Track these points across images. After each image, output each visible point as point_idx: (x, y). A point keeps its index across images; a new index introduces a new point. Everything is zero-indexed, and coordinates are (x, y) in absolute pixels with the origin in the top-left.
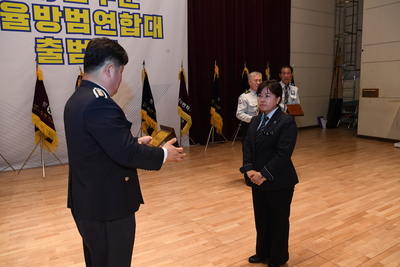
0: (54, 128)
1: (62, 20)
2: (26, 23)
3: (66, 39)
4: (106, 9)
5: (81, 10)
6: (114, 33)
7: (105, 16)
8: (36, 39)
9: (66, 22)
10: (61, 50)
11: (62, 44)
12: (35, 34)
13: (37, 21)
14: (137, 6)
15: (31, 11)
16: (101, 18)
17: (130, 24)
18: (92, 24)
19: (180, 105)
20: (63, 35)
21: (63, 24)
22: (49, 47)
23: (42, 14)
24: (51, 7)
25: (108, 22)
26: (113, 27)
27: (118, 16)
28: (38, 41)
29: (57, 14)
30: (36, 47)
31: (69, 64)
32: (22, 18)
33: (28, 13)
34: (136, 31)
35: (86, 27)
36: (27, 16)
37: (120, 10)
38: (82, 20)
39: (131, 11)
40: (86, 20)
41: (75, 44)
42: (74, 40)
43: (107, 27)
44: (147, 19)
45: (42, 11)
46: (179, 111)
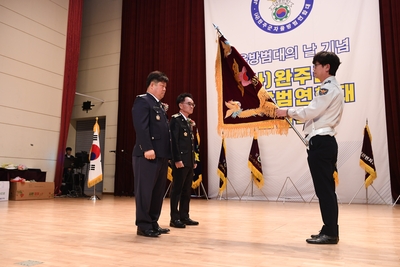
0: (261, 171)
4: (304, 87)
5: (286, 91)
7: (303, 92)
9: (276, 100)
16: (300, 94)
18: (294, 99)
19: (361, 158)
25: (306, 96)
27: (314, 90)
35: (289, 102)
38: (287, 98)
40: (290, 97)
43: (305, 99)
46: (361, 164)
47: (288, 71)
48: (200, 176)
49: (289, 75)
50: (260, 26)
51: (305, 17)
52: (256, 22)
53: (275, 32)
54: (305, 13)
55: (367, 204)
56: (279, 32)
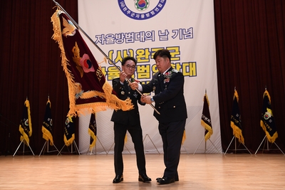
5: (145, 66)
9: (137, 73)
14: (178, 59)
18: (151, 72)
19: (202, 119)
35: (148, 74)
39: (175, 62)
40: (148, 71)
44: (184, 65)
46: (202, 123)
47: (147, 50)
48: (73, 135)
49: (148, 54)
50: (125, 13)
51: (160, 9)
52: (122, 9)
53: (137, 19)
54: (160, 6)
55: (205, 153)
56: (140, 19)
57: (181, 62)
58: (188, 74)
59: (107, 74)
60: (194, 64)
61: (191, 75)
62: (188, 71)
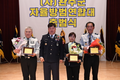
1: (58, 12)
2: (47, 14)
3: (59, 19)
4: (73, 7)
5: (64, 9)
6: (75, 16)
8: (49, 19)
9: (59, 13)
10: (57, 23)
11: (57, 20)
12: (49, 17)
13: (50, 13)
14: (84, 5)
15: (48, 10)
16: (71, 11)
17: (82, 12)
18: (68, 13)
20: (58, 17)
21: (58, 14)
22: (53, 21)
23: (52, 11)
24: (54, 8)
25: (73, 12)
26: (75, 13)
27: (77, 9)
28: (50, 20)
29: (56, 10)
30: (49, 22)
31: (59, 27)
32: (46, 13)
33: (48, 11)
34: (84, 14)
35: (65, 14)
36: (47, 12)
37: (78, 7)
38: (64, 12)
39: (82, 7)
41: (61, 20)
42: (61, 19)
43: (73, 14)
44: (88, 9)
45: (52, 10)
49: (66, 0)
57: (86, 7)
58: (90, 15)
59: (39, 13)
60: (94, 9)
61: (92, 16)
62: (90, 13)
